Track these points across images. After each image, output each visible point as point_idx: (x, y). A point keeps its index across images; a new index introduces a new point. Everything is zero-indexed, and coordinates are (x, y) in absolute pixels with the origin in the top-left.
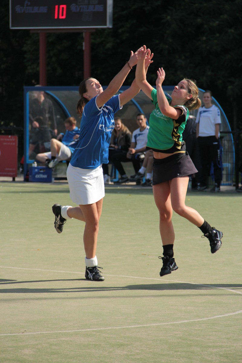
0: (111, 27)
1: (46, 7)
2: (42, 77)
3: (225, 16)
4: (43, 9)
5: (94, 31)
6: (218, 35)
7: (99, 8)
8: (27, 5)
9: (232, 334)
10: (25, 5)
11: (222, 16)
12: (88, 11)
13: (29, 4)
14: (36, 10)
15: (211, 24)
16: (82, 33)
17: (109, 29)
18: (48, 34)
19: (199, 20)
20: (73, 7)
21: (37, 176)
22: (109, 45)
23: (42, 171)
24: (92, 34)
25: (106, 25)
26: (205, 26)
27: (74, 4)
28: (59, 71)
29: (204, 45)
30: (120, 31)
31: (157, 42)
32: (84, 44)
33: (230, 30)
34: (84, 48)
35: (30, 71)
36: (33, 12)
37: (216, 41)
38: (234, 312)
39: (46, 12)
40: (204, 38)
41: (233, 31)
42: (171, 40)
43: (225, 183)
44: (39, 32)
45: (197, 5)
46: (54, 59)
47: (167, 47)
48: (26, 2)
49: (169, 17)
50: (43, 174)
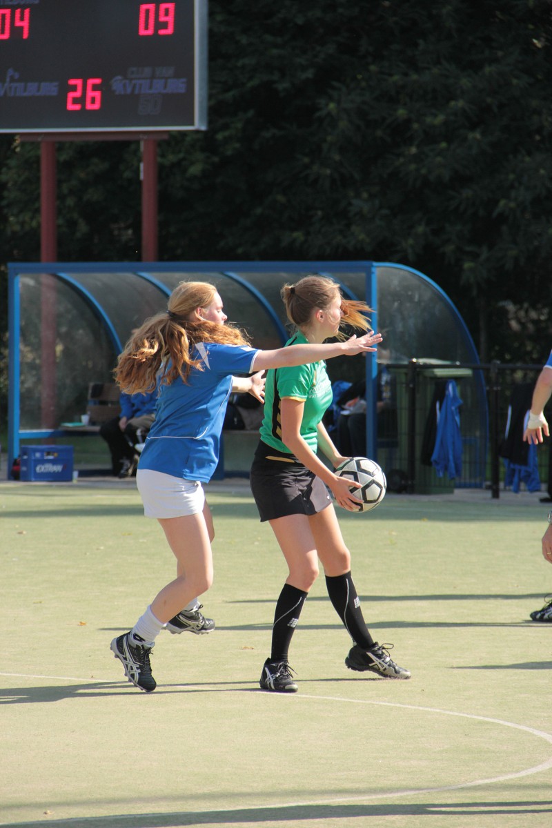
0: (203, 128)
1: (56, 84)
2: (47, 242)
3: (460, 103)
4: (49, 89)
5: (166, 137)
6: (444, 145)
7: (178, 86)
8: (12, 80)
9: (518, 821)
10: (8, 80)
11: (453, 103)
12: (151, 92)
13: (17, 76)
14: (32, 89)
15: (429, 120)
16: (138, 142)
17: (197, 132)
18: (59, 144)
19: (401, 112)
20: (118, 84)
21: (40, 469)
22: (195, 170)
23: (51, 457)
24: (159, 144)
25: (192, 124)
26: (415, 126)
27: (119, 77)
28: (83, 228)
29: (413, 167)
30: (220, 136)
31: (306, 160)
32: (142, 166)
33: (471, 135)
34: (142, 177)
35: (17, 228)
36: (25, 94)
37: (439, 159)
38: (517, 771)
39: (55, 94)
40: (414, 150)
41: (478, 136)
42: (337, 157)
43: (468, 481)
44: (39, 139)
45: (396, 78)
46: (70, 202)
47: (328, 172)
48: (10, 72)
49: (332, 106)
50: (54, 462)
